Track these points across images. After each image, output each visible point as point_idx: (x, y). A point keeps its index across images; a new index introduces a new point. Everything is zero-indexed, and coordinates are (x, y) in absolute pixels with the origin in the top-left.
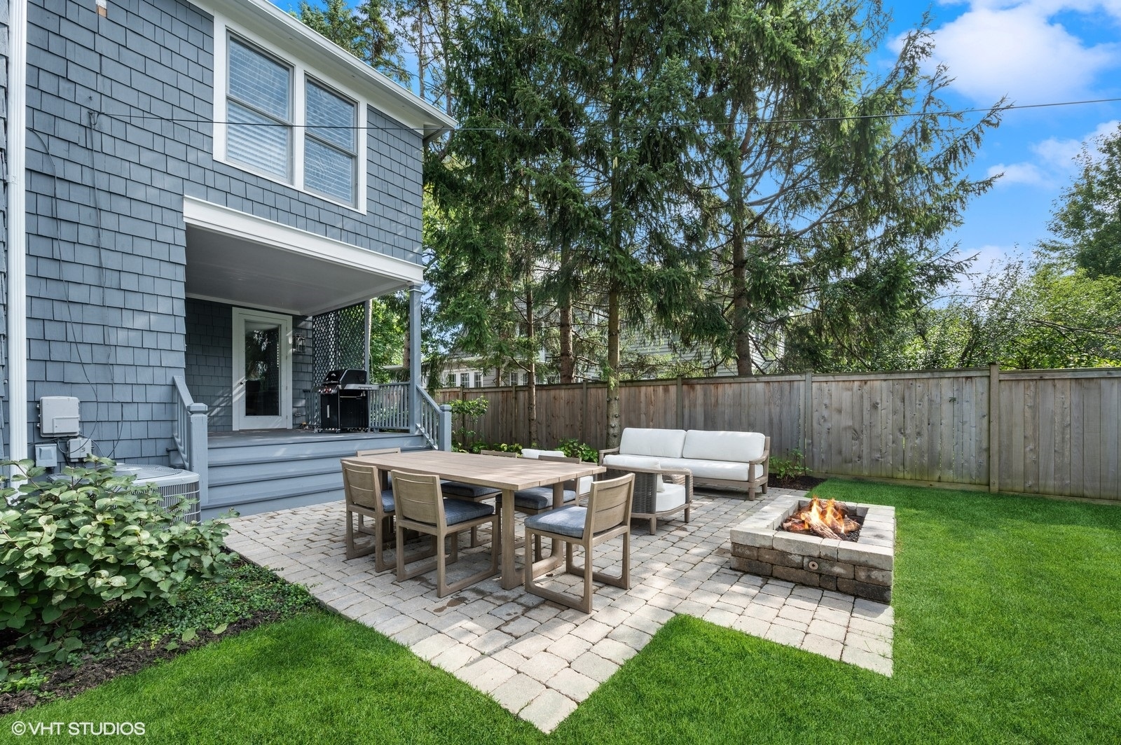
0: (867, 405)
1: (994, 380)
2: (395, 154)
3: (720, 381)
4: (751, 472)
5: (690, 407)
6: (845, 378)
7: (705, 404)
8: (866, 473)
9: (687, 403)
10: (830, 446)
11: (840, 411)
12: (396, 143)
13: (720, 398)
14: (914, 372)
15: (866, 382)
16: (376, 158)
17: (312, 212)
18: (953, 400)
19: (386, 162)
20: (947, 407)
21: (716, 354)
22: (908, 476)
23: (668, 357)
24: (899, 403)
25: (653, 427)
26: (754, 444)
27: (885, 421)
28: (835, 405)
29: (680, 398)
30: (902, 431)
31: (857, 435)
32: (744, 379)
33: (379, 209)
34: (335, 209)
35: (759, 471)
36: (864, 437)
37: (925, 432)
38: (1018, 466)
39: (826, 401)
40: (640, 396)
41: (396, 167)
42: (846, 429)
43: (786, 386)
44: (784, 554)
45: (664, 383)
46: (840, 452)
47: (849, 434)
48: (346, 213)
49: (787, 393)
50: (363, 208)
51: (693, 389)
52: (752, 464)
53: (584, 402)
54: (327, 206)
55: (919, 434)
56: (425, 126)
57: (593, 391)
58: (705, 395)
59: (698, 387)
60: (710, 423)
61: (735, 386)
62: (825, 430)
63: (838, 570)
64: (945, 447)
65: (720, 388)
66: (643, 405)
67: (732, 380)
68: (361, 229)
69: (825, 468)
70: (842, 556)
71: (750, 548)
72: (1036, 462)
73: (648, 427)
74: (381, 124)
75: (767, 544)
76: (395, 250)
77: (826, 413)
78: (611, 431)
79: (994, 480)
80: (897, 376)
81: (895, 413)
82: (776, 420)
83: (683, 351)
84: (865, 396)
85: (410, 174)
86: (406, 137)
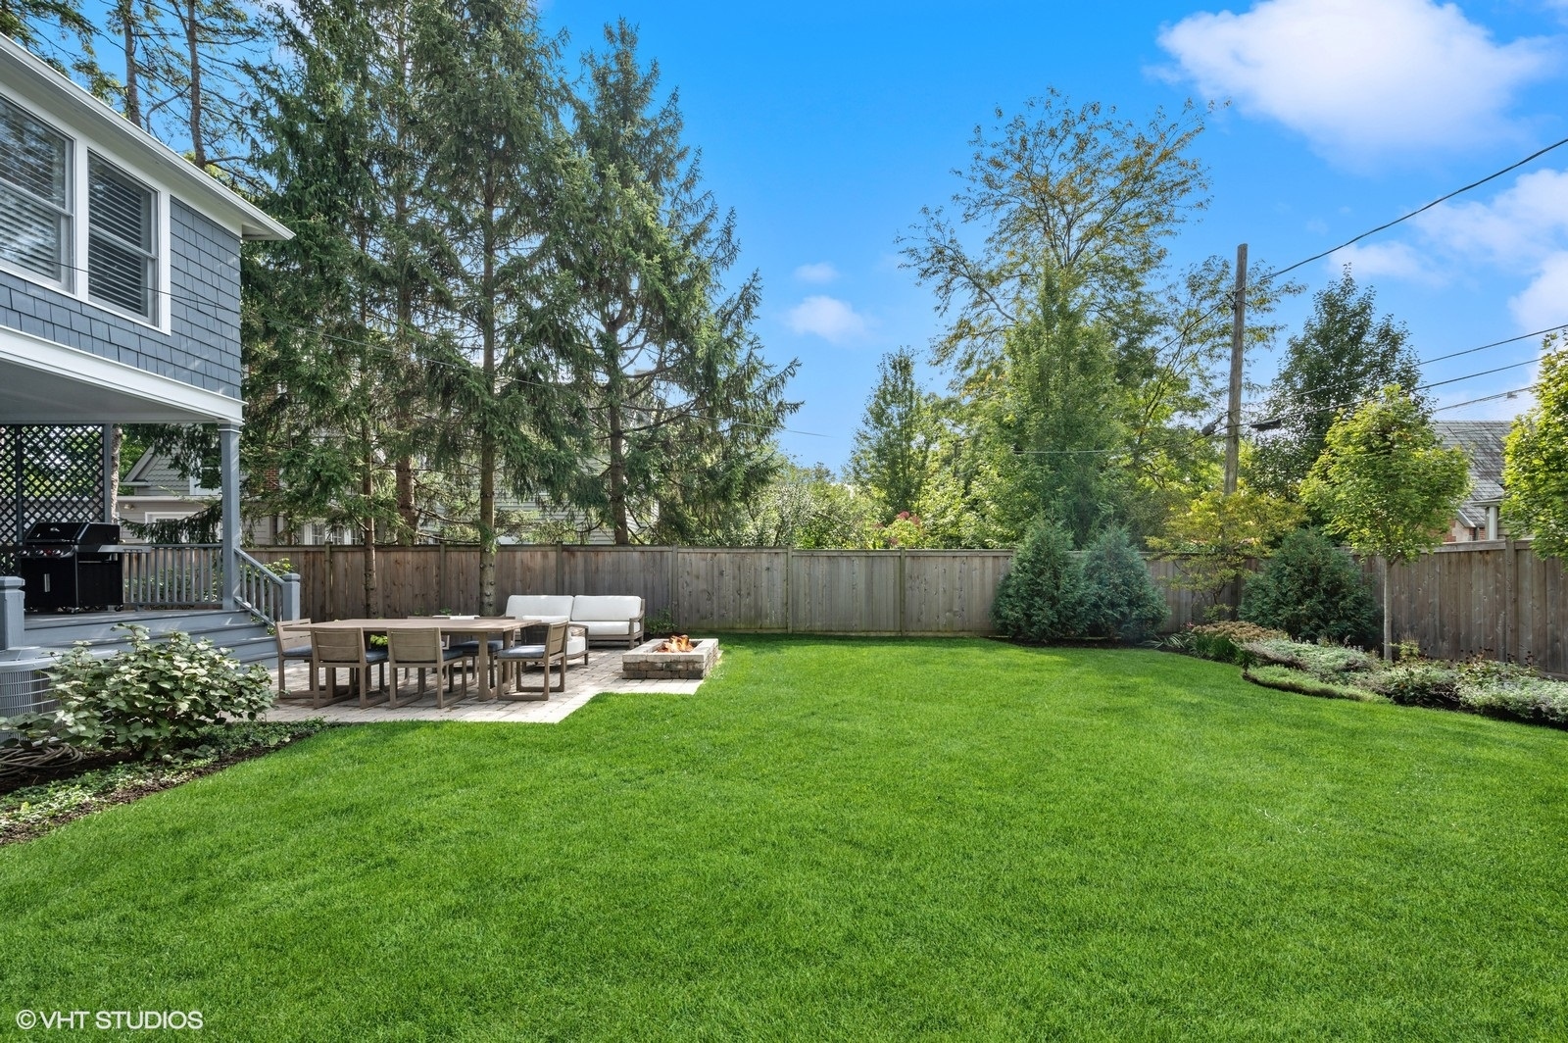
0: (716, 573)
1: (790, 556)
2: (206, 260)
3: (599, 549)
4: (631, 627)
5: (570, 573)
6: (702, 550)
7: (586, 570)
8: (716, 626)
9: (567, 569)
10: (691, 606)
11: (698, 577)
12: (207, 246)
13: (600, 565)
14: (745, 547)
15: (715, 554)
16: (182, 264)
17: (100, 330)
18: (768, 569)
19: (195, 270)
20: (764, 574)
21: (590, 515)
22: (743, 626)
23: (535, 514)
24: (737, 571)
25: (531, 594)
26: (631, 606)
27: (728, 582)
28: (694, 573)
29: (560, 563)
30: (739, 592)
31: (710, 595)
32: (622, 548)
33: (186, 329)
34: (130, 327)
35: (637, 627)
36: (714, 598)
37: (752, 593)
38: (802, 614)
39: (688, 569)
40: (514, 562)
41: (207, 277)
42: (703, 591)
43: (658, 556)
44: (653, 663)
45: (543, 549)
46: (698, 611)
47: (706, 596)
48: (144, 333)
49: (658, 561)
50: (166, 326)
51: (574, 556)
52: (631, 621)
53: (442, 567)
54: (119, 323)
55: (749, 594)
56: (244, 227)
57: (454, 555)
58: (586, 561)
59: (579, 554)
60: (591, 590)
61: (614, 554)
62: (687, 594)
63: (680, 667)
64: (766, 604)
65: (600, 555)
66: (518, 571)
67: (611, 549)
68: (164, 353)
69: (688, 625)
70: (682, 659)
71: (634, 664)
72: (810, 610)
73: (524, 594)
74: (187, 220)
75: (644, 659)
76: (204, 379)
77: (688, 578)
78: (486, 600)
79: (790, 625)
80: (735, 551)
81: (734, 578)
82: (649, 586)
83: (554, 509)
84: (715, 565)
85: (225, 286)
86: (219, 239)
